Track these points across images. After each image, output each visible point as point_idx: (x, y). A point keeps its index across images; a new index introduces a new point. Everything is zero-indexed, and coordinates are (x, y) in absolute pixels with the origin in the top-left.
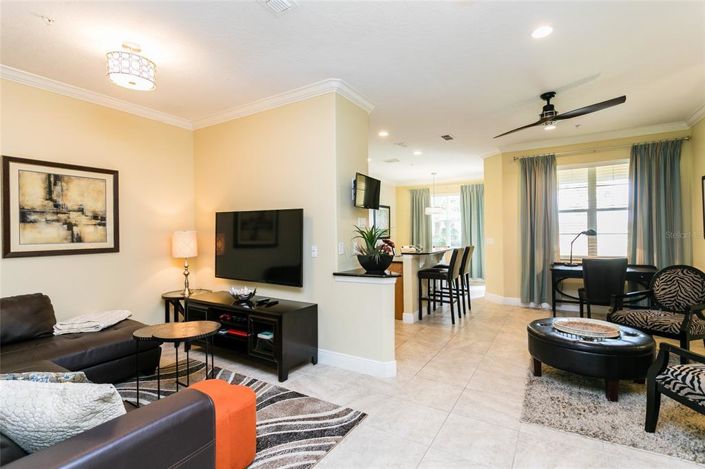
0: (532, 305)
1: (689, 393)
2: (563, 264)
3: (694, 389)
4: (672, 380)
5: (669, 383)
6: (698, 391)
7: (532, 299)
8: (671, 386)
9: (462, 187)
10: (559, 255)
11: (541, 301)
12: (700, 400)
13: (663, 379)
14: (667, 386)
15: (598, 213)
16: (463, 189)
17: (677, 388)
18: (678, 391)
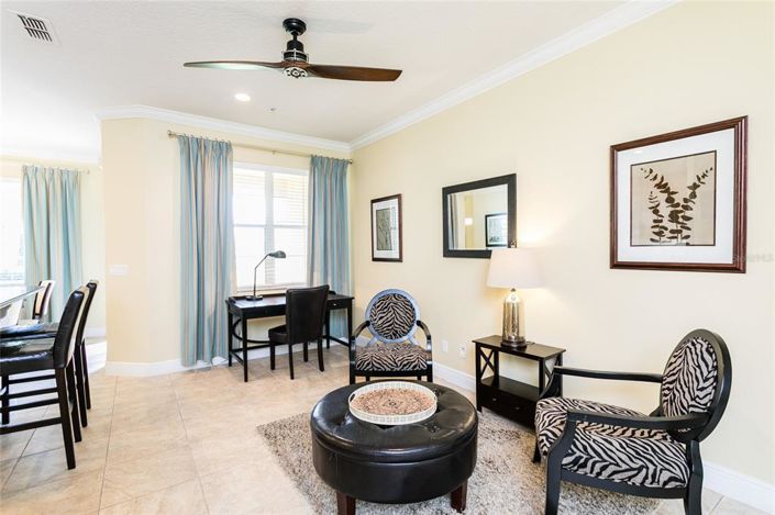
0: (201, 364)
1: (615, 473)
2: (243, 298)
3: (618, 465)
4: (587, 460)
5: (584, 465)
6: (624, 467)
7: (199, 355)
8: (588, 469)
9: (25, 169)
10: (235, 286)
11: (213, 355)
12: (630, 478)
13: (575, 462)
14: (581, 472)
15: (276, 230)
16: (29, 174)
17: (597, 469)
18: (599, 474)
